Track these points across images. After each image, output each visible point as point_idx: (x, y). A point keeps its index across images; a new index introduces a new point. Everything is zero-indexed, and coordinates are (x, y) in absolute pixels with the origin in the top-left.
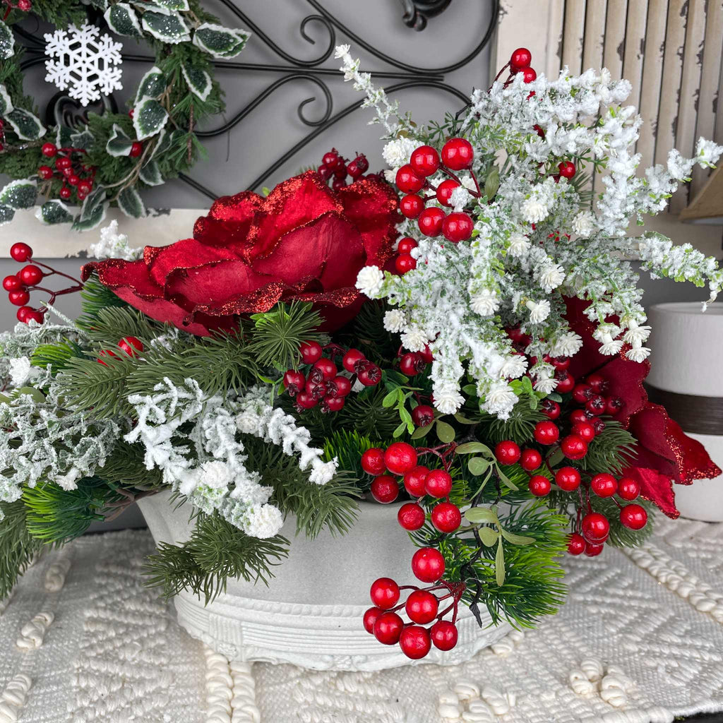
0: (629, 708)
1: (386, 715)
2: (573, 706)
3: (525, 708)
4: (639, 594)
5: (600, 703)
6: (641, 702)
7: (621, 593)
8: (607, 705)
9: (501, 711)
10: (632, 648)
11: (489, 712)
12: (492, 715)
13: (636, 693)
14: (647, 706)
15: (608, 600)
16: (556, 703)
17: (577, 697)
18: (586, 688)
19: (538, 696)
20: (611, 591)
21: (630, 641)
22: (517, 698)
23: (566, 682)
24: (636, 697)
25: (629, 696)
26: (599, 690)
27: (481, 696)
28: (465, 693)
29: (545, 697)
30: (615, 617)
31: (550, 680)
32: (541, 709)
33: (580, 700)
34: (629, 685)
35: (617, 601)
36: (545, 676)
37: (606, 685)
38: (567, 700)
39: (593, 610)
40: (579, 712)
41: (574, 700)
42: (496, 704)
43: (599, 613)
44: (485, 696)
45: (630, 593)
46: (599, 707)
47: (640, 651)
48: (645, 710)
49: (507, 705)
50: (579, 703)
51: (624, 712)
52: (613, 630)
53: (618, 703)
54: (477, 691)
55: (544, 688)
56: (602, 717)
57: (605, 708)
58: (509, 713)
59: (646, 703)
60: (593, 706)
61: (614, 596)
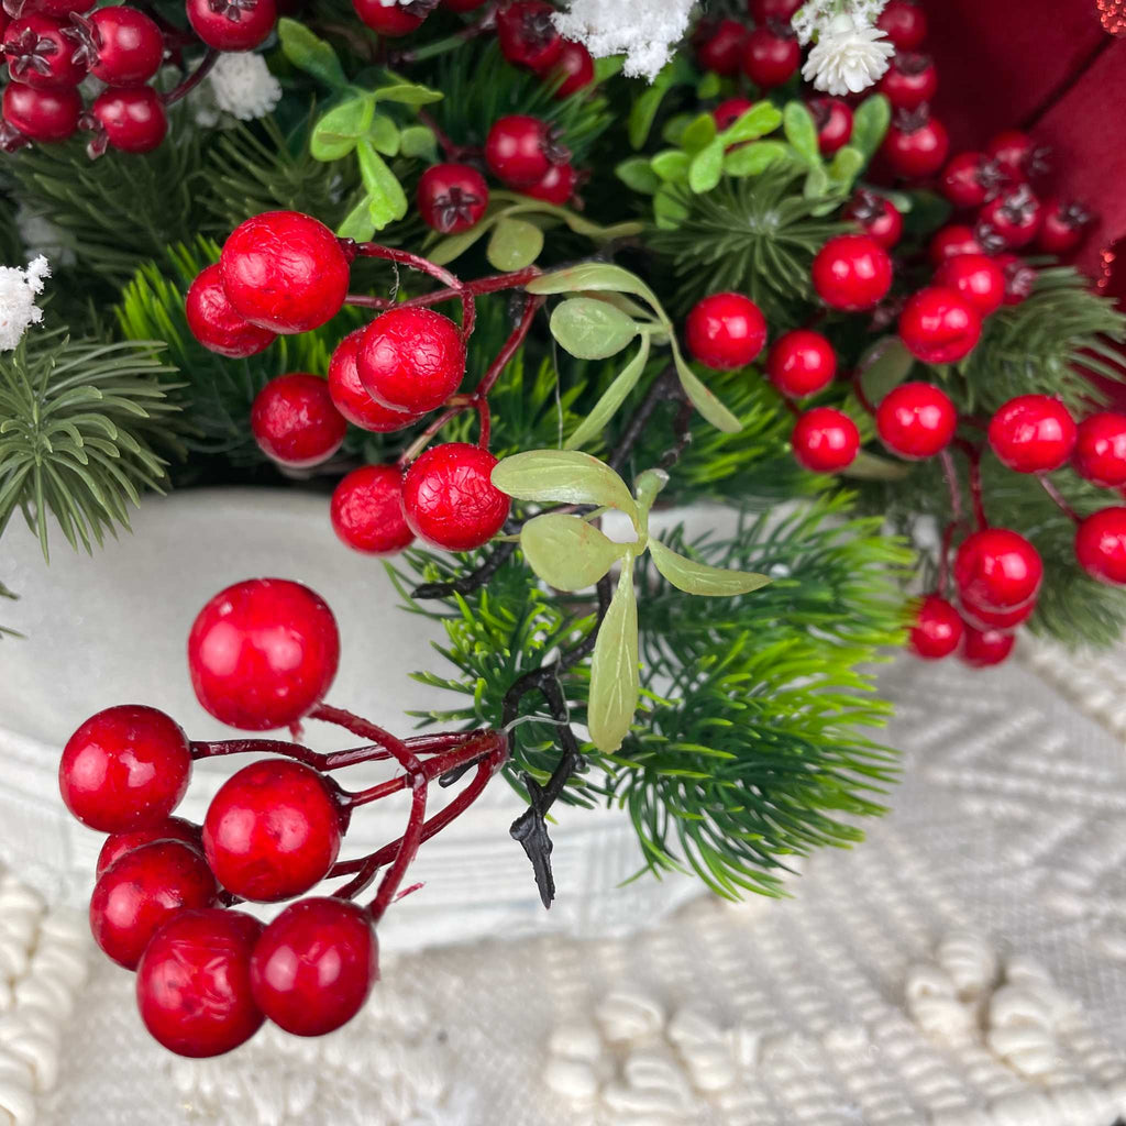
0: (1062, 1079)
1: (397, 1083)
2: (913, 1070)
3: (782, 1073)
4: (1084, 771)
5: (985, 1065)
6: (1095, 1061)
7: (1040, 766)
8: (1002, 1070)
9: (713, 1080)
10: (1071, 906)
11: (678, 1086)
12: (685, 1096)
13: (1080, 1034)
14: (1109, 1074)
15: (1012, 784)
16: (868, 1060)
17: (923, 1043)
18: (947, 1020)
19: (819, 1037)
20: (1019, 761)
21: (1062, 888)
22: (764, 1043)
23: (896, 998)
24: (1082, 1045)
25: (1063, 1044)
26: (984, 1025)
27: (665, 1035)
28: (625, 1026)
29: (839, 1041)
30: (1025, 827)
31: (858, 990)
32: (823, 1078)
33: (931, 1053)
34: (1062, 1012)
35: (1032, 786)
36: (843, 976)
37: (1003, 1014)
38: (898, 1050)
39: (975, 806)
40: (928, 1088)
41: (916, 1054)
42: (701, 1062)
43: (988, 814)
44: (678, 1034)
45: (1063, 768)
46: (981, 1076)
47: (1089, 916)
48: (1105, 1086)
49: (732, 1064)
50: (928, 1064)
51: (1048, 1093)
52: (1021, 858)
53: (1034, 1066)
54: (657, 1016)
55: (839, 1014)
56: (990, 1106)
57: (1000, 1079)
58: (738, 1086)
59: (1108, 1065)
60: (963, 1071)
61: (1025, 774)
